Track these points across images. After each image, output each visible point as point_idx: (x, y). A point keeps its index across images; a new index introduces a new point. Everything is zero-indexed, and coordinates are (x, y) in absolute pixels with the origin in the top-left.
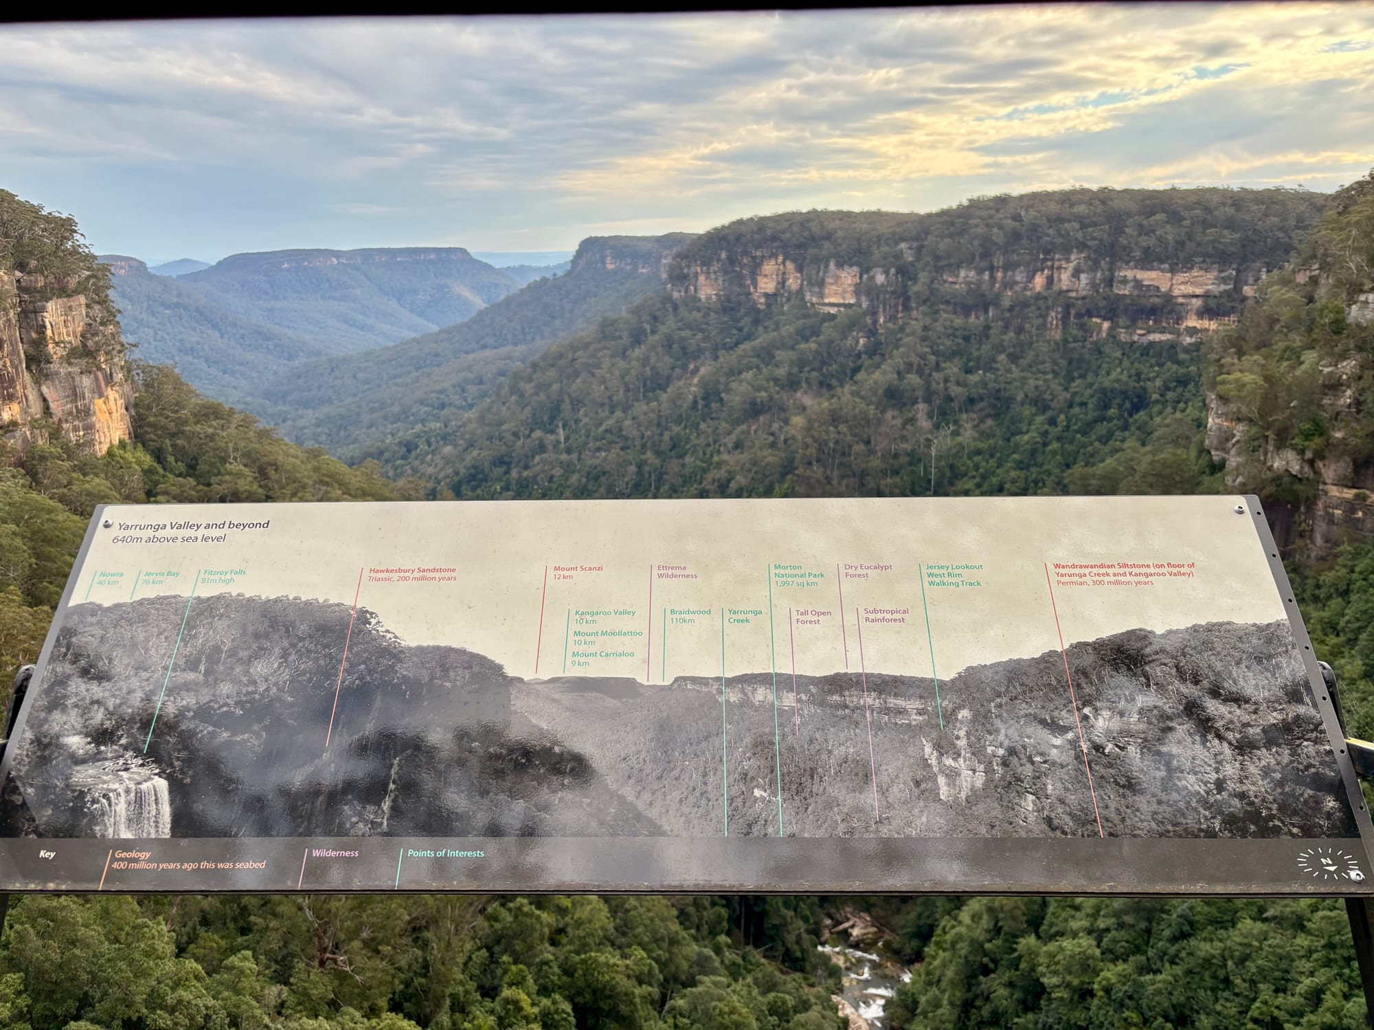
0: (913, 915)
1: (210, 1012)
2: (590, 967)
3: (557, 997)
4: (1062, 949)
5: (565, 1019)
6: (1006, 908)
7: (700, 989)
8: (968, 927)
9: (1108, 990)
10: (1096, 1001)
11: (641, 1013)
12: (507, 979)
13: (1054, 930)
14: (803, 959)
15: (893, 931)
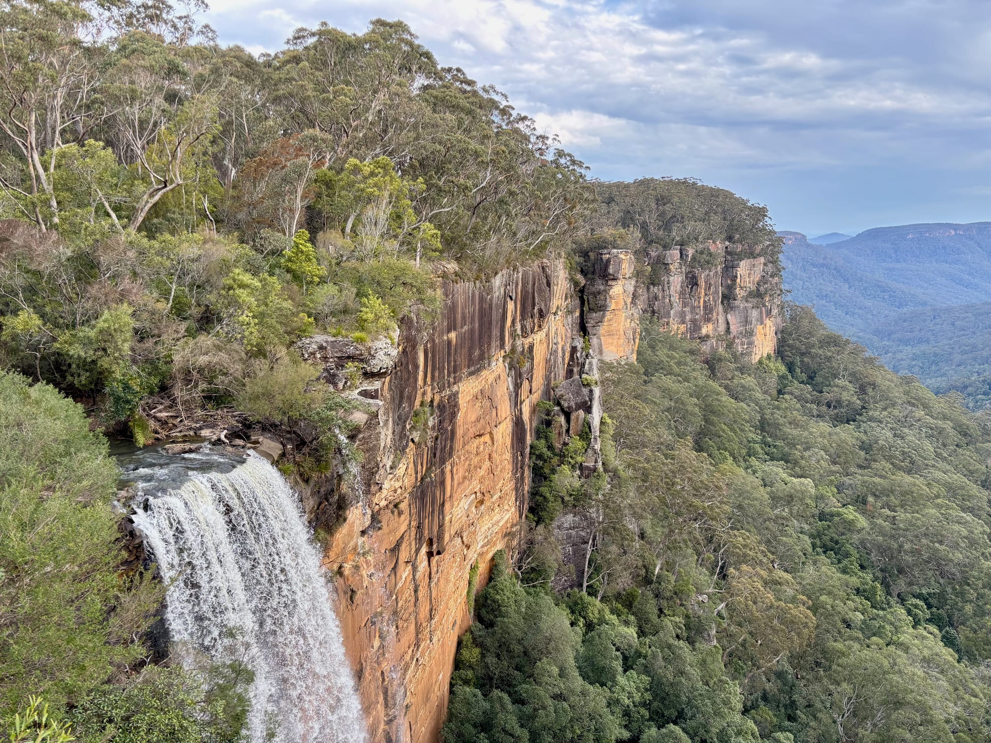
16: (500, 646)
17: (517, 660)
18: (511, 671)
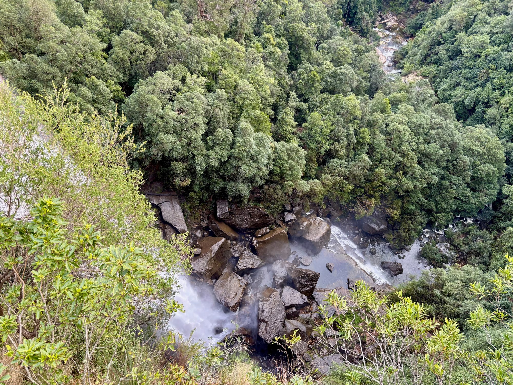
0: (415, 19)
1: (169, 31)
2: (295, 29)
3: (283, 38)
4: (475, 39)
5: (285, 47)
6: (457, 20)
7: (333, 40)
8: (439, 26)
9: (486, 56)
10: (480, 59)
11: (312, 47)
12: (265, 30)
13: (474, 31)
14: (367, 33)
15: (405, 25)
16: (9, 28)
17: (24, 32)
18: (25, 40)
